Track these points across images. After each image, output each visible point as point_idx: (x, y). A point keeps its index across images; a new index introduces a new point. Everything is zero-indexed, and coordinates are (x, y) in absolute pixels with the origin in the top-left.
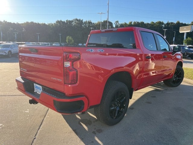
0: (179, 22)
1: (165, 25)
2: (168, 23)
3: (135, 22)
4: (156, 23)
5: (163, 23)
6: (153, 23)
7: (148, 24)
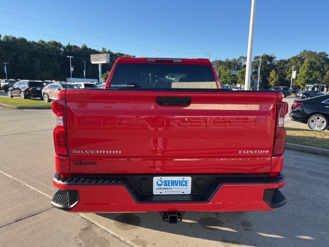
0: (86, 47)
1: (65, 49)
2: (69, 45)
3: (8, 37)
4: (49, 43)
5: (60, 46)
6: (44, 42)
7: (34, 42)
